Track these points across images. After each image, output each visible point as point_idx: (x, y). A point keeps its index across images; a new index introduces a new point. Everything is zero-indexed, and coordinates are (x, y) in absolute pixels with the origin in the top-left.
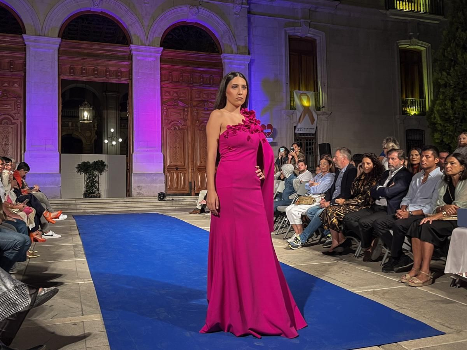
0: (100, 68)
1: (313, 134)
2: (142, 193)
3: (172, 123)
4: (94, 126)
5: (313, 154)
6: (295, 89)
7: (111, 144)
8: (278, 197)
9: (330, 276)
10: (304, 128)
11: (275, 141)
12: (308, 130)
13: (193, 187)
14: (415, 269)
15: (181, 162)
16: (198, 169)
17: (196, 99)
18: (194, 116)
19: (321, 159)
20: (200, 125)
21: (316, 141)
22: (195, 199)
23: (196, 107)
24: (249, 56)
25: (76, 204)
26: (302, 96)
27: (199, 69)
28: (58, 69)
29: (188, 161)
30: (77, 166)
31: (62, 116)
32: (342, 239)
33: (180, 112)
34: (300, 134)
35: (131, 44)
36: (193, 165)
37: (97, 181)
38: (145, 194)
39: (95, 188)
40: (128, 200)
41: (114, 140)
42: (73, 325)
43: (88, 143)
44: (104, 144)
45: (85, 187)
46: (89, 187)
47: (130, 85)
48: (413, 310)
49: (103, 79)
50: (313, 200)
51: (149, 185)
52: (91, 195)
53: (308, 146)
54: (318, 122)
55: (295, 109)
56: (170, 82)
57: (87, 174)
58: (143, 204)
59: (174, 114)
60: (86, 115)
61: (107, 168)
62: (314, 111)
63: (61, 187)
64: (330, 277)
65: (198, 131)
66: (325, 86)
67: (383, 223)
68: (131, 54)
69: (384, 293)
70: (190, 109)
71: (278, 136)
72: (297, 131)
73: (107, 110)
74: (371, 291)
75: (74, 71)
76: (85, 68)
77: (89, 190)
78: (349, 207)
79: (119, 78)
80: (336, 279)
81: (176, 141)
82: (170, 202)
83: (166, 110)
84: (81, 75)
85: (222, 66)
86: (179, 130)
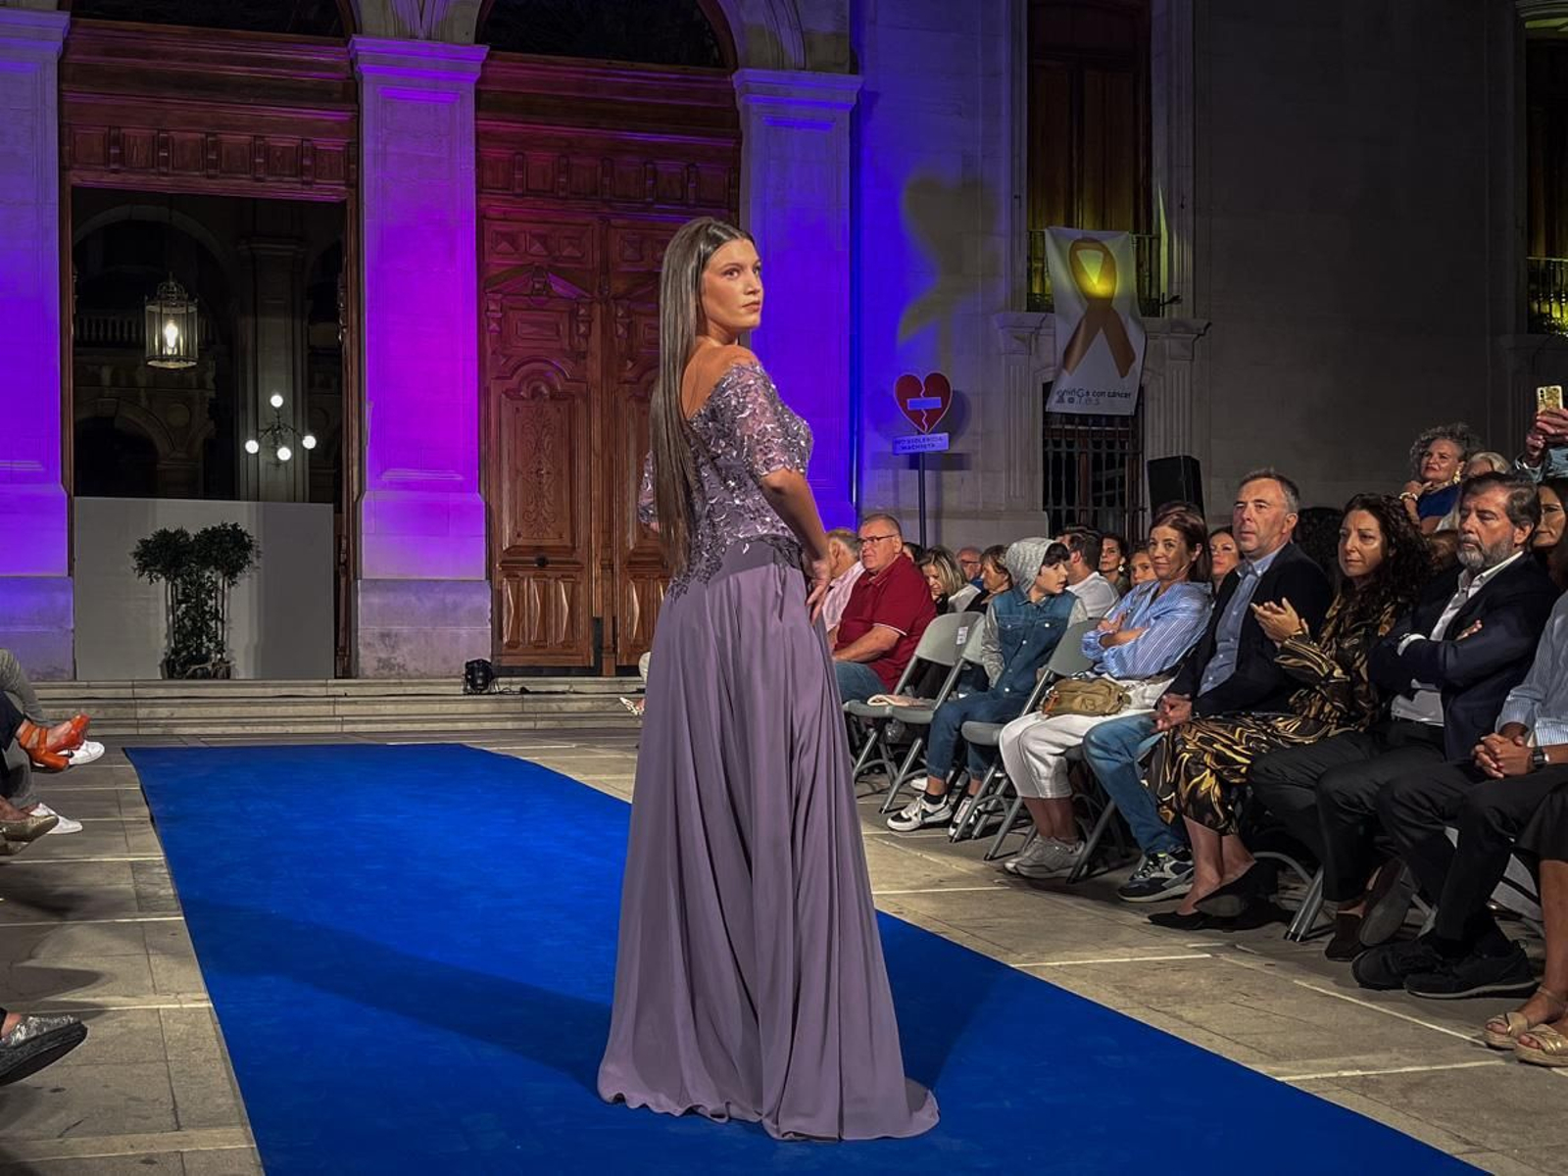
0: (228, 138)
1: (1124, 419)
2: (400, 660)
3: (525, 368)
4: (202, 385)
5: (1122, 503)
6: (1050, 223)
7: (272, 460)
8: (967, 684)
9: (1178, 1013)
10: (1088, 393)
11: (958, 448)
12: (1101, 399)
13: (611, 643)
14: (1548, 993)
15: (561, 537)
16: (631, 563)
17: (625, 268)
18: (616, 340)
19: (1156, 523)
20: (639, 379)
21: (1136, 447)
22: (616, 688)
23: (628, 302)
24: (854, 76)
25: (135, 701)
26: (1079, 253)
27: (639, 137)
28: (61, 143)
29: (590, 532)
30: (134, 549)
31: (76, 343)
32: (1236, 862)
33: (557, 326)
34: (1070, 418)
35: (355, 32)
36: (608, 545)
37: (217, 611)
38: (411, 666)
39: (210, 641)
40: (341, 691)
41: (284, 444)
42: (144, 1162)
43: (179, 455)
44: (242, 459)
45: (167, 636)
46: (184, 636)
47: (348, 208)
48: (1529, 1157)
49: (240, 185)
50: (1120, 698)
51: (428, 628)
52: (194, 667)
53: (1101, 470)
54: (1149, 364)
55: (1050, 309)
56: (517, 195)
57: (179, 581)
58: (403, 709)
59: (535, 329)
60: (172, 334)
61: (258, 557)
62: (1135, 319)
63: (73, 631)
64: (1180, 1018)
65: (633, 404)
66: (1182, 206)
67: (1419, 798)
68: (353, 78)
69: (1412, 1085)
70: (597, 309)
71: (975, 424)
72: (1054, 406)
73: (256, 316)
74: (1353, 1078)
75: (122, 149)
76: (167, 139)
77: (187, 648)
78: (1269, 726)
79: (305, 178)
80: (1206, 1026)
81: (538, 447)
82: (516, 701)
83: (500, 315)
84: (153, 167)
85: (736, 124)
86: (552, 397)
